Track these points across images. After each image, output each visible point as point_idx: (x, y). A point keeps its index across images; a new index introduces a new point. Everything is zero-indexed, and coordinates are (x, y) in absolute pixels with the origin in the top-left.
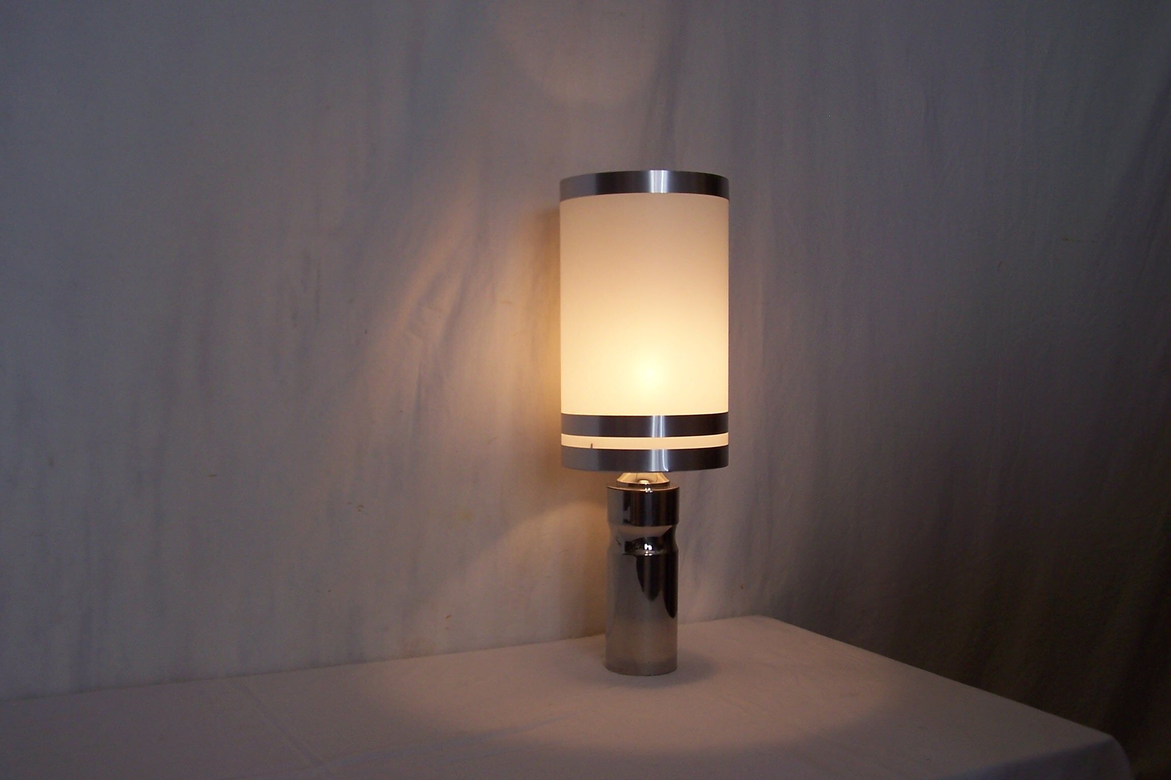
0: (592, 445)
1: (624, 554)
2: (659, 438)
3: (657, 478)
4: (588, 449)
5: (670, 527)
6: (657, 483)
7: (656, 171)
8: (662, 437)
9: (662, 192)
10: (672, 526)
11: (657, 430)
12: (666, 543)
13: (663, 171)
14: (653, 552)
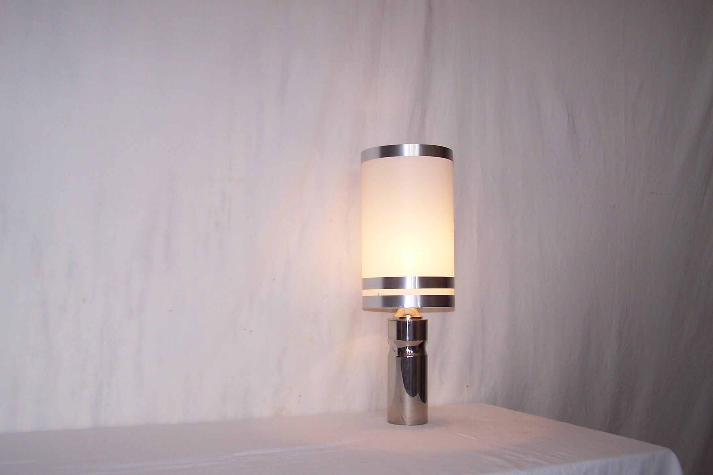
0: (378, 294)
1: (397, 357)
2: (415, 289)
3: (415, 313)
4: (376, 296)
5: (422, 341)
6: (415, 317)
7: (413, 144)
8: (417, 288)
9: (416, 155)
10: (423, 341)
11: (414, 285)
12: (420, 350)
13: (416, 144)
14: (413, 354)
